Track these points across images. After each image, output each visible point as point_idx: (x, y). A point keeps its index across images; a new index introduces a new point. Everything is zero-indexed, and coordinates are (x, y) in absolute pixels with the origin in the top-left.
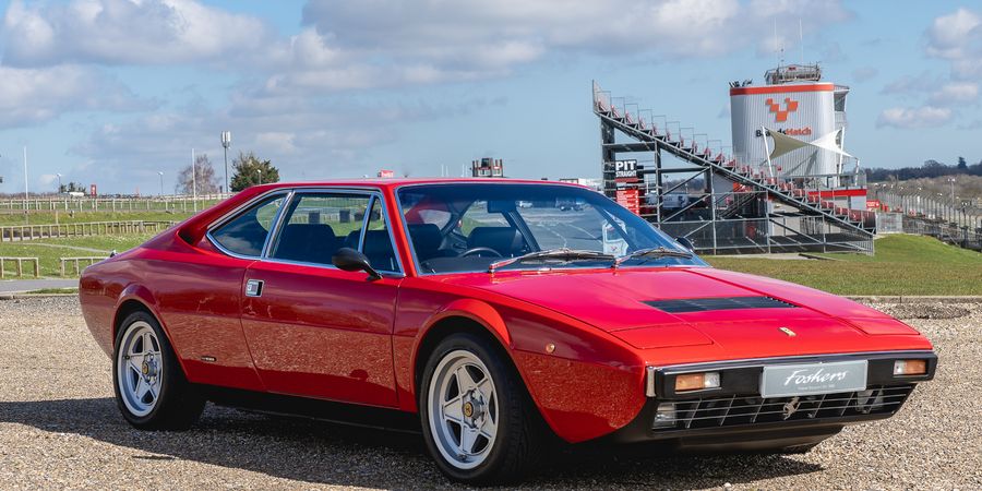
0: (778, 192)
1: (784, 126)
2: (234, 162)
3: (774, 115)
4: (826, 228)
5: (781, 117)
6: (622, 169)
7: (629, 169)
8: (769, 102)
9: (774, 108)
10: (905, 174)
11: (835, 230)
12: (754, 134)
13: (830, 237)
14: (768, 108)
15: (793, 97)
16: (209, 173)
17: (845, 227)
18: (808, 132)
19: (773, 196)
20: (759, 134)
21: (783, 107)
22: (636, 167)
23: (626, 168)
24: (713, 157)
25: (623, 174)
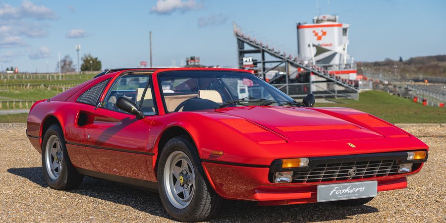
0: (316, 71)
1: (320, 42)
2: (82, 58)
3: (316, 37)
4: (337, 88)
5: (319, 38)
6: (246, 61)
7: (249, 61)
8: (314, 32)
9: (316, 34)
10: (377, 64)
11: (342, 88)
12: (307, 45)
13: (339, 92)
14: (314, 34)
15: (325, 29)
16: (71, 63)
17: (346, 87)
18: (331, 45)
19: (314, 73)
20: (309, 46)
21: (320, 34)
22: (253, 60)
23: (248, 61)
24: (287, 56)
25: (247, 63)
